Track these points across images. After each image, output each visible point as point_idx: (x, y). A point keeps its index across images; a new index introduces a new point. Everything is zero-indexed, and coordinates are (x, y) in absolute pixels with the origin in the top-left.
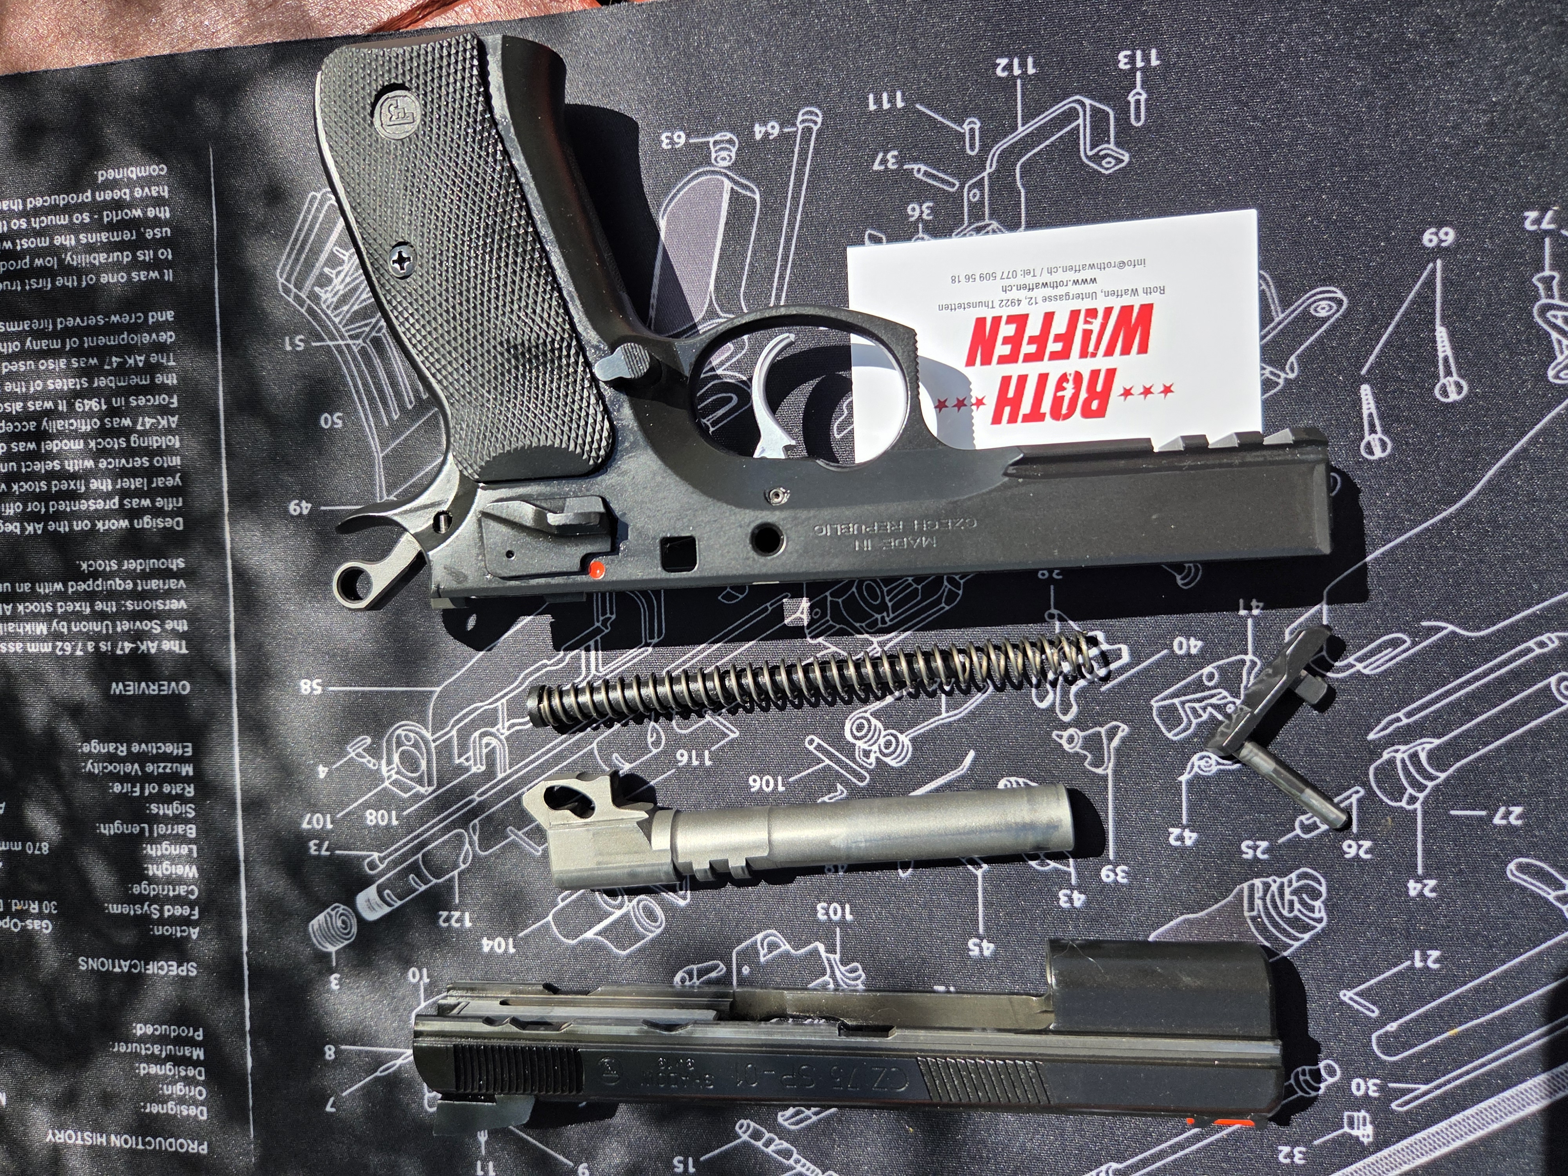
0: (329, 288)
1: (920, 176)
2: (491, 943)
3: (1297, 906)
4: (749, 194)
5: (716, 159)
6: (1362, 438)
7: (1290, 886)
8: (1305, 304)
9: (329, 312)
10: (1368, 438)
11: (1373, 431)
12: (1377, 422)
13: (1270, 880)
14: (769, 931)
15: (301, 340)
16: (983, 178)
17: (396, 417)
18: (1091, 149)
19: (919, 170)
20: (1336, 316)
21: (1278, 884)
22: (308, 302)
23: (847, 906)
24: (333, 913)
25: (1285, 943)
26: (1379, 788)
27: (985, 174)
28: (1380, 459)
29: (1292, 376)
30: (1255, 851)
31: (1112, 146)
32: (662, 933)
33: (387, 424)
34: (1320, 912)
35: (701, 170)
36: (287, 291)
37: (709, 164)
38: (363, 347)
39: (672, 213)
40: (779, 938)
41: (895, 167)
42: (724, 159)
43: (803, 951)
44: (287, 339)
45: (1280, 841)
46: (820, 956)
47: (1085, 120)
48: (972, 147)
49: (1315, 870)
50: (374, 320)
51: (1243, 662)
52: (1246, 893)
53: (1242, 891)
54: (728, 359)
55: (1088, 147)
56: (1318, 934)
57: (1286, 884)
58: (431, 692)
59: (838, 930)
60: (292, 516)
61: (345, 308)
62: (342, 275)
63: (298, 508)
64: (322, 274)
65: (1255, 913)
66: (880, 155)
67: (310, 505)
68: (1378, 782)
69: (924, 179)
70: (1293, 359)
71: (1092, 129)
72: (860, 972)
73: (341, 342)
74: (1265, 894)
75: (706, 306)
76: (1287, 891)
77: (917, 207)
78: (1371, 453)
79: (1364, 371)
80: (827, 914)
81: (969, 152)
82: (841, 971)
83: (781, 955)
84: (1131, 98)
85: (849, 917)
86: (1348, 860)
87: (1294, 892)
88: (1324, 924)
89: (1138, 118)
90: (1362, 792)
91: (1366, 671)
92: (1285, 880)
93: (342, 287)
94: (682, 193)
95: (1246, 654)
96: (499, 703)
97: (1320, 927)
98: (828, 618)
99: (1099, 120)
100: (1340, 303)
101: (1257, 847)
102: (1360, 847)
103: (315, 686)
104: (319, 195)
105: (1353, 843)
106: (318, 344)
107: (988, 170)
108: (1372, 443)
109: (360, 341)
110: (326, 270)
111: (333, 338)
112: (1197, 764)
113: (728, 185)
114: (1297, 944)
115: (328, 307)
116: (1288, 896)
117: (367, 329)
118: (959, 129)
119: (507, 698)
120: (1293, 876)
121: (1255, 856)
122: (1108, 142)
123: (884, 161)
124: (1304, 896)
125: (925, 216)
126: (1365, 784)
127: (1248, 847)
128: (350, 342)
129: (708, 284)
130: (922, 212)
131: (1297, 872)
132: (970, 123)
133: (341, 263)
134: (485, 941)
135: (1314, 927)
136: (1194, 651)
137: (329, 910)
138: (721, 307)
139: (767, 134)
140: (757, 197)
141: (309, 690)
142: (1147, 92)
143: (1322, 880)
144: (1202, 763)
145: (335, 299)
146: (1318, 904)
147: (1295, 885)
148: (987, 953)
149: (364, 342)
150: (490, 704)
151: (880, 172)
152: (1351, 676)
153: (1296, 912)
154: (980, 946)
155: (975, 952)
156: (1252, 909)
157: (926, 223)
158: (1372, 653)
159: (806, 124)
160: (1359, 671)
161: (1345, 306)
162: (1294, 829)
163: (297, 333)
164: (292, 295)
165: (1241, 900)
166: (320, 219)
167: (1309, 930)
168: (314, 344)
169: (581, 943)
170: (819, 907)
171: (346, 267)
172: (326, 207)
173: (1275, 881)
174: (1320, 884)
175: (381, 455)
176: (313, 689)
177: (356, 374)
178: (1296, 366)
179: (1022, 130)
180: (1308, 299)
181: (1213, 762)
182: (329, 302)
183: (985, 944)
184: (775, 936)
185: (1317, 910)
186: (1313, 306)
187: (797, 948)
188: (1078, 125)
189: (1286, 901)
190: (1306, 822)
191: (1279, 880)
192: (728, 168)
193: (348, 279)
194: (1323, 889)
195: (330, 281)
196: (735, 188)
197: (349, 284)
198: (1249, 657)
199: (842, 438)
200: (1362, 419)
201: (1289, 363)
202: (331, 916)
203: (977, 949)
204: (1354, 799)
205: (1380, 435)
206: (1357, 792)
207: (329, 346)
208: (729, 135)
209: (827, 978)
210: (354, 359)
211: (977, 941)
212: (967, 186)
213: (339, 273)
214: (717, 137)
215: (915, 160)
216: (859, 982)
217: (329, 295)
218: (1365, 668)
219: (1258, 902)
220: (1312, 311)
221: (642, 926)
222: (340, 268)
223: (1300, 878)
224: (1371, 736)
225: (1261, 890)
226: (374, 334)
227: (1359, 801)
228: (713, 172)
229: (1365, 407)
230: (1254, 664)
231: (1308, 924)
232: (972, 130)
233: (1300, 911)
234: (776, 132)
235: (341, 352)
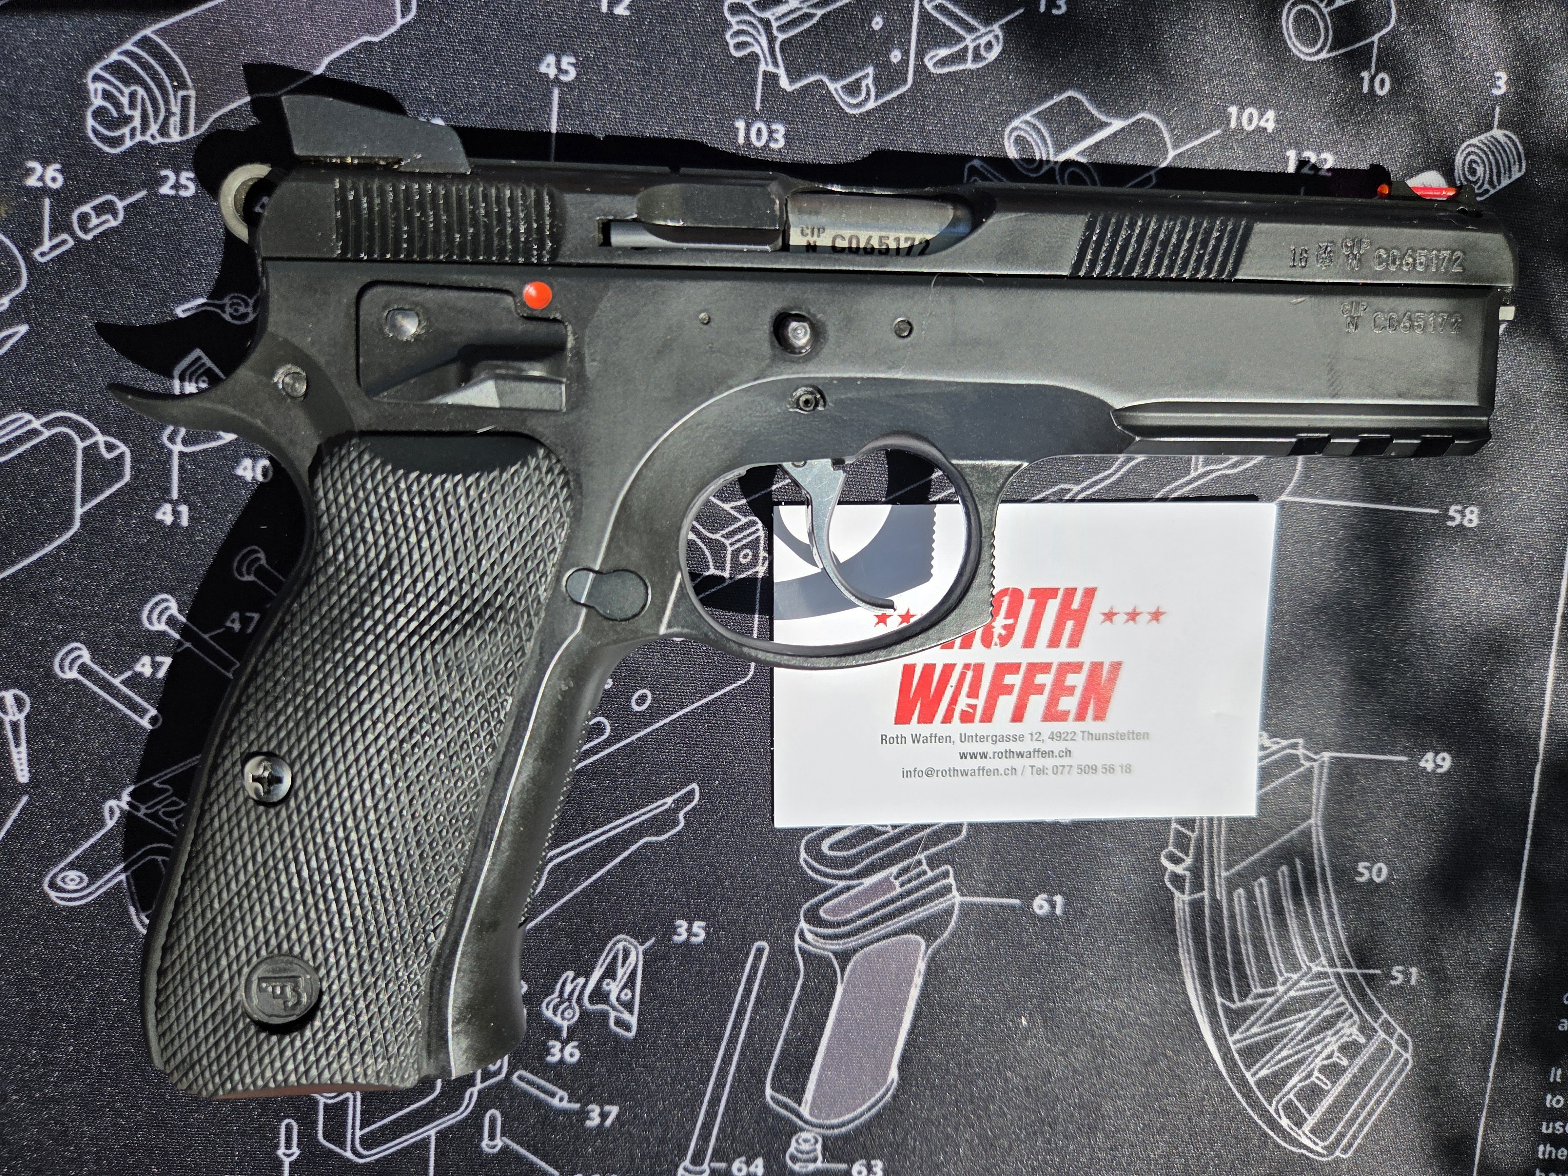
0: (1345, 1039)
1: (561, 1093)
2: (1262, 124)
3: (125, 101)
4: (780, 1097)
5: (816, 1141)
6: (27, 718)
7: (133, 130)
8: (93, 888)
9: (1351, 1010)
10: (21, 717)
11: (15, 725)
12: (10, 735)
13: (159, 139)
14: (856, 112)
15: (1396, 979)
16: (483, 1081)
17: (1284, 868)
18: (347, 1099)
19: (561, 1101)
20: (56, 870)
21: (149, 133)
22: (1376, 1026)
23: (741, 140)
24: (1486, 186)
25: (142, 48)
26: (14, 258)
27: (479, 1086)
28: (6, 689)
29: (112, 803)
30: (177, 181)
31: (322, 1101)
32: (1011, 119)
33: (1298, 862)
34: (95, 89)
35: (836, 1131)
36: (1403, 1043)
37: (825, 1138)
38: (1312, 961)
39: (879, 1086)
40: (844, 101)
41: (591, 1107)
42: (805, 1141)
43: (812, 79)
44: (1413, 982)
45: (143, 193)
46: (787, 70)
47: (353, 1134)
48: (493, 1121)
49: (99, 149)
50: (1292, 993)
51: (185, 442)
52: (192, 122)
53: (197, 126)
54: (828, 899)
55: (351, 1103)
56: (100, 59)
57: (138, 132)
58: (1294, 493)
59: (758, 107)
60: (1449, 752)
61: (1328, 1012)
62: (1324, 1055)
63: (1439, 762)
64: (1352, 1058)
65: (181, 93)
66: (608, 1123)
67: (1422, 764)
68: (16, 266)
69: (555, 1089)
70: (110, 824)
71: (345, 1122)
72: (732, 42)
73: (1341, 970)
74: (166, 118)
75: (849, 968)
76: (137, 122)
77: (568, 1058)
78: (17, 699)
79: (25, 799)
80: (771, 132)
81: (498, 1114)
82: (760, 46)
83: (842, 76)
84: (296, 1151)
85: (740, 125)
86: (55, 161)
87: (128, 119)
88: (91, 73)
89: (289, 1128)
90: (36, 253)
91: (27, 416)
92: (139, 138)
93: (1328, 1040)
94: (865, 1107)
95: (182, 454)
96: (1201, 470)
97: (97, 69)
98: (730, 550)
99: (336, 1133)
100: (53, 885)
101: (172, 187)
102: (41, 178)
103: (1458, 517)
104: (1338, 1153)
105: (50, 184)
106: (1371, 971)
107: (475, 1090)
108: (15, 709)
109: (1315, 969)
110: (1345, 1062)
111: (1352, 977)
112: (250, 310)
113: (805, 1111)
114: (128, 46)
115: (1351, 1016)
116: (137, 114)
117: (1303, 983)
118: (509, 1142)
119: (1188, 478)
120: (128, 143)
121: (177, 175)
122: (326, 1105)
123: (604, 1116)
124: (115, 114)
125: (558, 1045)
126: (32, 264)
127: (186, 187)
128: (1330, 970)
129: (845, 991)
130: (562, 1050)
131: (123, 148)
132: (494, 1147)
133: (1323, 1070)
134: (1270, 126)
135: (106, 68)
136: (247, 462)
137: (1492, 191)
138: (830, 965)
139: (748, 1163)
140: (769, 1091)
141: (1467, 511)
142: (277, 1157)
143: (91, 135)
144: (242, 310)
145: (1340, 1024)
146: (98, 102)
147: (126, 130)
148: (551, 59)
149: (1310, 968)
150: (1212, 471)
151: (612, 1104)
152: (47, 413)
153: (127, 91)
154: (560, 70)
155: (567, 61)
156: (185, 100)
157: (557, 1038)
158: (20, 440)
159: (698, 1168)
160: (38, 418)
161: (47, 880)
162: (126, 208)
163: (1400, 987)
164: (1396, 1036)
165: (197, 114)
166: (1342, 1124)
167: (111, 65)
168: (1378, 972)
169: (1133, 114)
170: (781, 143)
171: (1319, 1062)
172: (1332, 1138)
173: (153, 137)
174: (94, 130)
175: (1312, 821)
176: (1462, 513)
177: (1328, 928)
178: (107, 814)
179: (431, 1131)
180: (90, 894)
181: (228, 310)
182: (1349, 1022)
183: (552, 72)
184: (850, 105)
185: (100, 93)
186: (84, 884)
187: (820, 84)
188: (361, 1128)
189: (139, 108)
190: (109, 217)
191: (147, 138)
192: (802, 1130)
193: (1318, 1048)
194: (90, 122)
195: (1343, 1049)
196: (795, 1106)
197: (1318, 1042)
198: (177, 448)
199: (690, 781)
200: (28, 742)
201: (115, 818)
202: (1491, 182)
203: (564, 66)
204: (47, 245)
205: (7, 719)
206: (42, 254)
207: (1359, 967)
208: (797, 1167)
209: (781, 37)
210: (1327, 950)
211: (564, 78)
212: (503, 1075)
213: (1330, 1056)
214: (811, 1167)
215: (565, 1112)
216: (736, 28)
217: (1347, 1031)
218: (29, 422)
219: (176, 109)
220: (86, 879)
221: (1039, 131)
222: (1326, 1062)
223: (119, 140)
224: (23, 329)
225: (172, 127)
226: (1295, 976)
227: (40, 243)
228: (821, 1126)
229: (24, 756)
230: (171, 439)
231: (112, 74)
232: (492, 1137)
233: (121, 92)
234: (736, 1165)
235: (1343, 957)
